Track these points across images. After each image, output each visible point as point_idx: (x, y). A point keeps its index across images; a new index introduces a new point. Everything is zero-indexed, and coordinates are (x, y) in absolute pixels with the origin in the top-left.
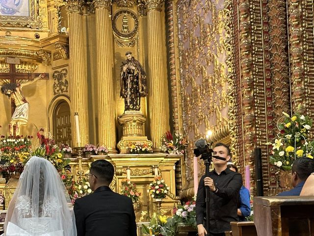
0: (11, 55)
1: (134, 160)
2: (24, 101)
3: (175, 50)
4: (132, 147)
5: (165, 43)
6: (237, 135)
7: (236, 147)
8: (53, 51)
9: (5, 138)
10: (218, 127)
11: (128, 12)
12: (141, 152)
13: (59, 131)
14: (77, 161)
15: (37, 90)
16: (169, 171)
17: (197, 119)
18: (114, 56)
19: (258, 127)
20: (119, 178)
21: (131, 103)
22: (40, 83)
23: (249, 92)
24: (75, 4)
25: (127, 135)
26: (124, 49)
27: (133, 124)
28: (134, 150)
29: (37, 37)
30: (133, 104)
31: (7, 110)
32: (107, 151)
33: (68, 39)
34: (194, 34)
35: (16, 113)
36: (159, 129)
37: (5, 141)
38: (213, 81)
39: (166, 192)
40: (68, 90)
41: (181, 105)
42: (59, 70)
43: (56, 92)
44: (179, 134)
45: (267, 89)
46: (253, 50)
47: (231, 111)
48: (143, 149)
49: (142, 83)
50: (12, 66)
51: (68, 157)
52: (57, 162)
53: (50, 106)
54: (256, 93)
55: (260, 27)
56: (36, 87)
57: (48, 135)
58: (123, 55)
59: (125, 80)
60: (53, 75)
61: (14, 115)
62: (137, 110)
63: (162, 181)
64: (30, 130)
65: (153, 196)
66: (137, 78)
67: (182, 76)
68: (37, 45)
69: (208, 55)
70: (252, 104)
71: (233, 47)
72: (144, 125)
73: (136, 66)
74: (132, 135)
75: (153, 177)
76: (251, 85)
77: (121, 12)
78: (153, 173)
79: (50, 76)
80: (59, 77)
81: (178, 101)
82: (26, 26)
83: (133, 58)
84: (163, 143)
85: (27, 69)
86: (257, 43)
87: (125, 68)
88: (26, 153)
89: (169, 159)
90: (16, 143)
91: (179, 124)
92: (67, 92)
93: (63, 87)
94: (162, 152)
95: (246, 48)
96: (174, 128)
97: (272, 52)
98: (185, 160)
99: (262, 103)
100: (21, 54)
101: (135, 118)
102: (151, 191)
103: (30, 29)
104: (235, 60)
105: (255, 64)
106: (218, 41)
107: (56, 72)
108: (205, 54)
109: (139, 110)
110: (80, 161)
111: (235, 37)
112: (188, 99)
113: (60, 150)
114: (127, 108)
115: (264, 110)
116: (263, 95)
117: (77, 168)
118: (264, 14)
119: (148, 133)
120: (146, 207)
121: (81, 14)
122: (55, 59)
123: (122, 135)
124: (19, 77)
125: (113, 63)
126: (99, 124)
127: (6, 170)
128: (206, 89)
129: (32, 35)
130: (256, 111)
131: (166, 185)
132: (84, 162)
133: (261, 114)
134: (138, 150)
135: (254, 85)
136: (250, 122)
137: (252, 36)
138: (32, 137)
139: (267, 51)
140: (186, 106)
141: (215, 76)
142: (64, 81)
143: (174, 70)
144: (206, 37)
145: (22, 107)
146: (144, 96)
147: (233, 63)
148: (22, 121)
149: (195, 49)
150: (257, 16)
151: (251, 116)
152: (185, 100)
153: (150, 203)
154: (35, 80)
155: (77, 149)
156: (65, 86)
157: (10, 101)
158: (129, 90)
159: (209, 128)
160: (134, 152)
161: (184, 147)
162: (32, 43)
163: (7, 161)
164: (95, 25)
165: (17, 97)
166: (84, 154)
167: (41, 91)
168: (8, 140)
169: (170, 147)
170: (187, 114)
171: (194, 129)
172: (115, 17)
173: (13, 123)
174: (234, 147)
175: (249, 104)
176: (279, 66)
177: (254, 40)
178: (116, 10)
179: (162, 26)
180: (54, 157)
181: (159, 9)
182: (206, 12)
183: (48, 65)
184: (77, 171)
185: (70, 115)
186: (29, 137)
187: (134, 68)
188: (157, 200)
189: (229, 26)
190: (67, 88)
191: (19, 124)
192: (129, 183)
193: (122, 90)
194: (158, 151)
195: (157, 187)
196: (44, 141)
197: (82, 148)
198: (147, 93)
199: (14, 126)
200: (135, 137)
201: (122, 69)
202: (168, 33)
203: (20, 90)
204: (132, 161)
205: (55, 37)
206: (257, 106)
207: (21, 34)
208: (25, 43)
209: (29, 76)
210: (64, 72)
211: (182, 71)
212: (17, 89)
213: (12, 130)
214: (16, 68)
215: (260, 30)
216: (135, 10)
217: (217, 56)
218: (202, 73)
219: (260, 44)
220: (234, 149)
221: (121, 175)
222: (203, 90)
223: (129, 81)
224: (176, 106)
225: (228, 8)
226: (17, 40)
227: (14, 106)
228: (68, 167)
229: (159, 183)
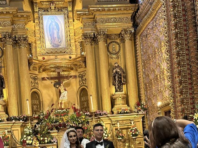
0: (58, 67)
1: (121, 117)
2: (65, 90)
3: (139, 60)
4: (120, 111)
5: (134, 56)
6: (174, 108)
7: (174, 114)
8: (78, 64)
9: (56, 110)
10: (164, 100)
11: (115, 42)
12: (124, 113)
13: (83, 104)
14: (92, 119)
15: (71, 83)
16: (139, 121)
17: (152, 96)
18: (109, 65)
19: (185, 104)
20: (113, 127)
21: (118, 88)
22: (72, 80)
23: (179, 86)
24: (88, 40)
25: (117, 105)
26: (113, 61)
27: (120, 99)
28: (120, 112)
29: (70, 58)
30: (119, 89)
31: (57, 95)
32: (107, 114)
33: (85, 58)
34: (149, 52)
35: (61, 96)
36: (133, 101)
37: (56, 111)
38: (160, 76)
39: (138, 133)
40: (86, 83)
41: (144, 88)
42: (82, 73)
43: (81, 84)
44: (143, 102)
45: (189, 84)
46: (181, 64)
47: (170, 95)
48: (125, 112)
49: (123, 78)
50: (59, 73)
51: (88, 117)
52: (82, 120)
53: (78, 91)
54: (183, 86)
55: (184, 52)
56: (70, 82)
57: (78, 107)
58: (113, 64)
59: (114, 77)
60: (79, 76)
61: (61, 97)
62: (121, 91)
63: (136, 128)
64: (69, 104)
65: (131, 135)
66: (121, 75)
67: (144, 73)
68: (70, 62)
69: (157, 63)
70: (181, 93)
71: (170, 62)
72: (125, 99)
73: (120, 69)
74: (119, 104)
75: (131, 125)
76: (181, 83)
77: (111, 42)
78: (131, 123)
79: (77, 77)
80: (81, 76)
81: (142, 85)
82: (64, 52)
83: (118, 65)
84: (135, 108)
85: (66, 73)
86: (183, 60)
87: (114, 71)
88: (67, 117)
89: (139, 116)
90: (62, 112)
91: (143, 97)
92: (86, 84)
93: (84, 82)
94: (135, 112)
95: (177, 64)
96: (141, 99)
97: (191, 65)
98: (147, 116)
99: (187, 92)
100: (63, 67)
101: (121, 96)
102: (130, 133)
103: (67, 54)
104: (171, 69)
105: (182, 71)
106: (162, 56)
107: (80, 74)
108: (155, 62)
109: (122, 91)
110: (94, 119)
111: (171, 57)
112: (148, 85)
113: (83, 114)
114: (116, 91)
115: (188, 95)
116: (187, 87)
117: (92, 122)
118: (186, 45)
119: (127, 103)
120: (128, 141)
121: (92, 45)
122: (79, 68)
123: (114, 105)
124: (62, 78)
125: (108, 68)
126: (103, 100)
127: (58, 126)
128: (156, 80)
129: (67, 57)
130: (184, 96)
131: (138, 130)
132: (96, 119)
133: (186, 97)
134: (123, 112)
135: (182, 82)
136: (181, 102)
137: (180, 57)
138: (69, 108)
139: (188, 64)
140: (146, 88)
141: (161, 74)
142: (84, 79)
143: (139, 70)
144: (156, 54)
145: (64, 93)
146: (125, 84)
147: (170, 71)
148: (64, 100)
149: (150, 60)
150: (182, 46)
151: (181, 99)
152: (146, 85)
153: (130, 138)
154: (70, 79)
155: (92, 113)
156: (85, 81)
157: (58, 90)
158: (117, 82)
159: (159, 100)
160: (120, 113)
161: (146, 109)
162: (68, 61)
163: (58, 121)
164: (99, 50)
165: (62, 88)
166: (96, 115)
167: (73, 84)
168: (58, 111)
169: (139, 110)
170: (147, 92)
171: (151, 100)
172: (109, 45)
173: (60, 101)
174: (173, 114)
175: (180, 92)
176: (195, 72)
177: (181, 59)
178: (109, 41)
179: (132, 48)
180: (81, 118)
181: (131, 40)
182: (155, 41)
183: (76, 71)
184: (92, 124)
185: (88, 95)
186: (68, 109)
187: (119, 70)
188: (134, 137)
189: (167, 51)
190: (86, 82)
191: (63, 102)
192: (119, 129)
193: (113, 82)
194: (133, 112)
195: (133, 131)
196: (75, 110)
197: (94, 113)
198: (126, 83)
199: (61, 103)
200: (121, 105)
201: (113, 71)
202: (136, 51)
203: (63, 85)
204: (120, 118)
205: (79, 58)
206: (184, 93)
207: (62, 57)
208: (65, 61)
209: (67, 77)
210: (84, 74)
211: (143, 70)
212: (61, 84)
213: (60, 105)
214: (61, 73)
215: (184, 54)
216: (118, 41)
217: (162, 64)
218: (154, 72)
219: (184, 61)
220: (173, 115)
221: (115, 125)
222: (155, 81)
223: (117, 77)
224: (141, 88)
225: (167, 42)
226: (60, 60)
227: (60, 93)
228: (88, 122)
229: (134, 129)
